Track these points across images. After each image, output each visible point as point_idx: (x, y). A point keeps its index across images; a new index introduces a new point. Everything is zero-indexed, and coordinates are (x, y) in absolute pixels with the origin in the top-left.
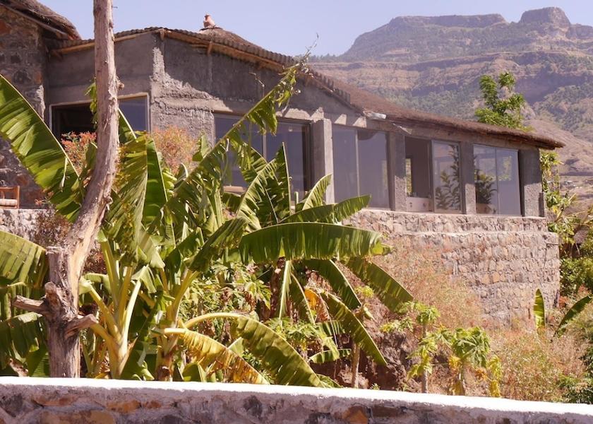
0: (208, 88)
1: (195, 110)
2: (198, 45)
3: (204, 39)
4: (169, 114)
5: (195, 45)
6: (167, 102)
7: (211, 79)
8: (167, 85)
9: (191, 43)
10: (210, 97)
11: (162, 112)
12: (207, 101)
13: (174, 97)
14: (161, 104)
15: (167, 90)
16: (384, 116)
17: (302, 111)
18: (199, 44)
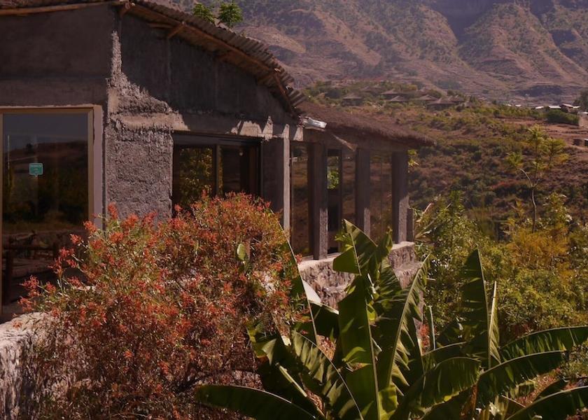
0: (167, 95)
1: (154, 131)
2: (158, 26)
3: (171, 17)
4: (126, 140)
5: (153, 25)
6: (125, 121)
7: (170, 80)
8: (124, 91)
9: (148, 21)
10: (170, 110)
11: (118, 139)
12: (166, 117)
13: (131, 111)
14: (118, 125)
15: (125, 100)
16: (322, 124)
17: (255, 124)
18: (162, 23)
